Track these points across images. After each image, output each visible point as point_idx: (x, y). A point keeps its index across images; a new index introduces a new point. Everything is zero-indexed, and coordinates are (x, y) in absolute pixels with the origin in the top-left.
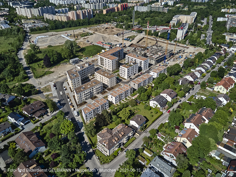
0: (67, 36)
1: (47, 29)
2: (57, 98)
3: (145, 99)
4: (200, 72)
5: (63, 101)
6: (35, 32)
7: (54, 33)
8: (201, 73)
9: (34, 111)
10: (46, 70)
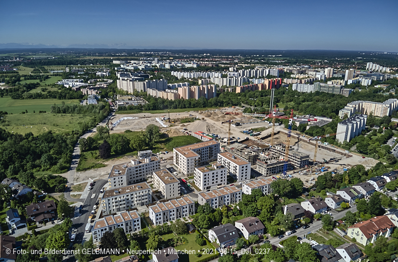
0: (162, 120)
1: (141, 109)
2: (83, 202)
3: (204, 227)
4: (337, 198)
5: (88, 207)
6: (122, 111)
7: (147, 114)
8: (339, 201)
9: (37, 212)
10: (100, 161)
